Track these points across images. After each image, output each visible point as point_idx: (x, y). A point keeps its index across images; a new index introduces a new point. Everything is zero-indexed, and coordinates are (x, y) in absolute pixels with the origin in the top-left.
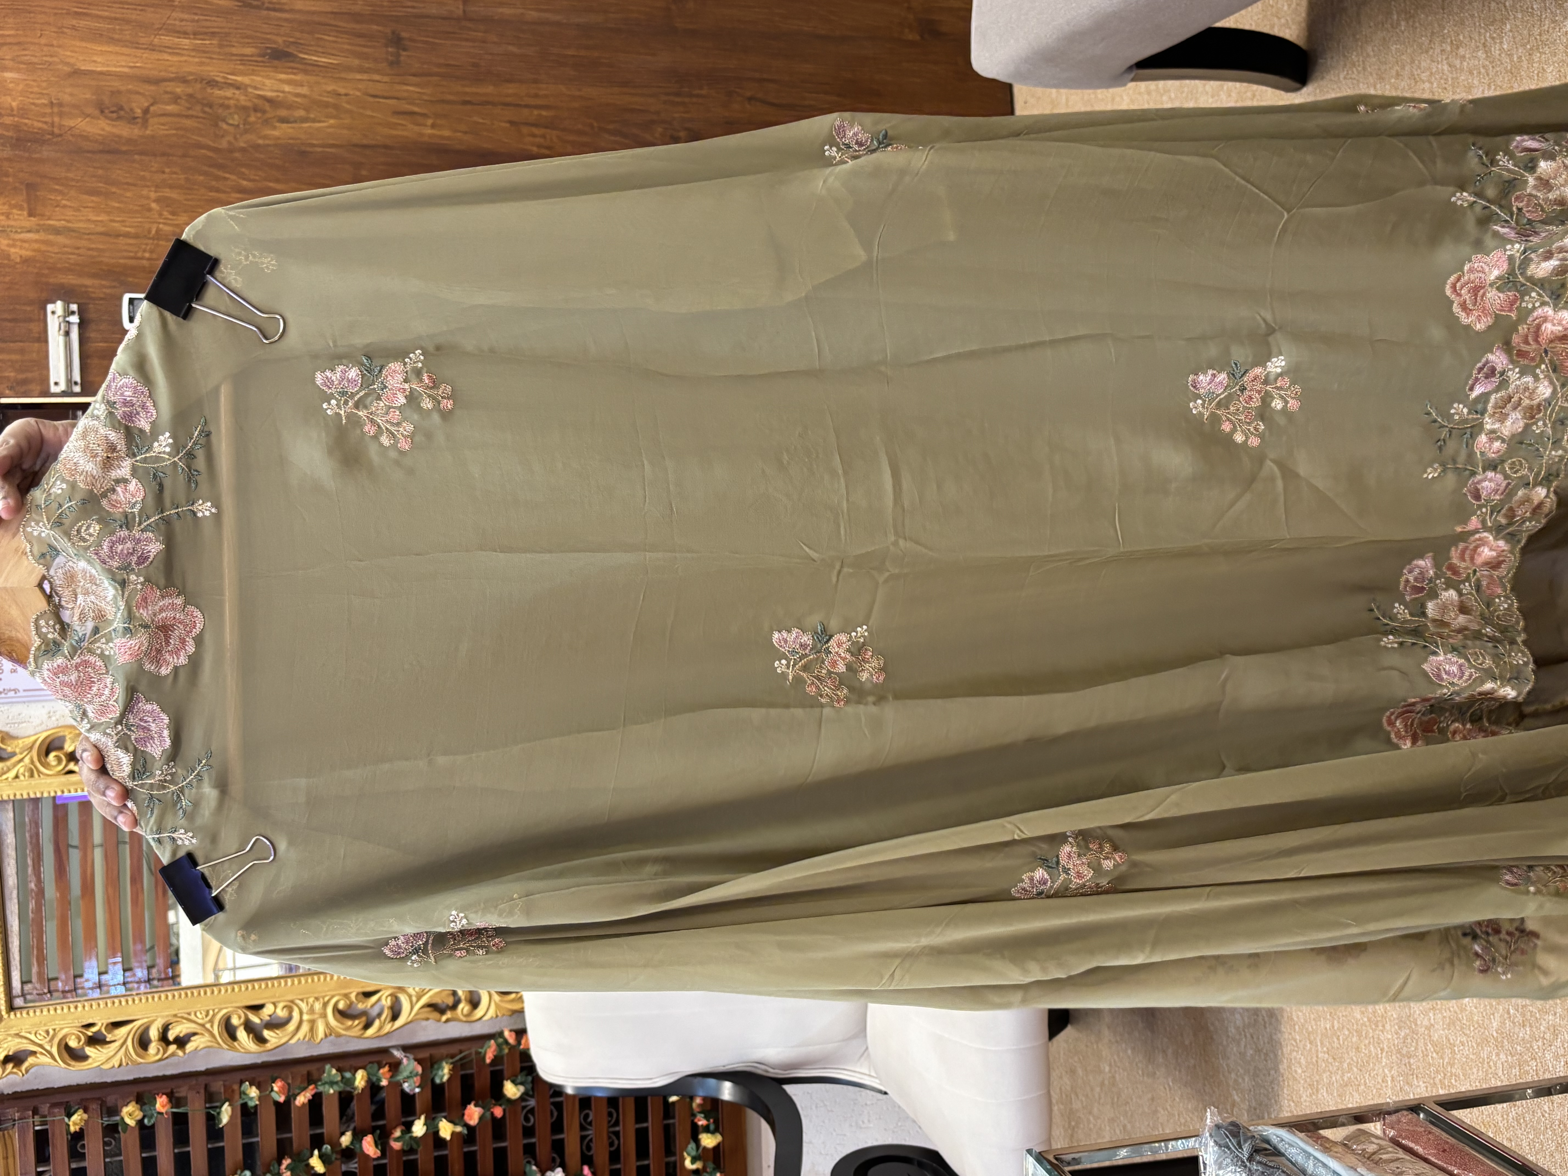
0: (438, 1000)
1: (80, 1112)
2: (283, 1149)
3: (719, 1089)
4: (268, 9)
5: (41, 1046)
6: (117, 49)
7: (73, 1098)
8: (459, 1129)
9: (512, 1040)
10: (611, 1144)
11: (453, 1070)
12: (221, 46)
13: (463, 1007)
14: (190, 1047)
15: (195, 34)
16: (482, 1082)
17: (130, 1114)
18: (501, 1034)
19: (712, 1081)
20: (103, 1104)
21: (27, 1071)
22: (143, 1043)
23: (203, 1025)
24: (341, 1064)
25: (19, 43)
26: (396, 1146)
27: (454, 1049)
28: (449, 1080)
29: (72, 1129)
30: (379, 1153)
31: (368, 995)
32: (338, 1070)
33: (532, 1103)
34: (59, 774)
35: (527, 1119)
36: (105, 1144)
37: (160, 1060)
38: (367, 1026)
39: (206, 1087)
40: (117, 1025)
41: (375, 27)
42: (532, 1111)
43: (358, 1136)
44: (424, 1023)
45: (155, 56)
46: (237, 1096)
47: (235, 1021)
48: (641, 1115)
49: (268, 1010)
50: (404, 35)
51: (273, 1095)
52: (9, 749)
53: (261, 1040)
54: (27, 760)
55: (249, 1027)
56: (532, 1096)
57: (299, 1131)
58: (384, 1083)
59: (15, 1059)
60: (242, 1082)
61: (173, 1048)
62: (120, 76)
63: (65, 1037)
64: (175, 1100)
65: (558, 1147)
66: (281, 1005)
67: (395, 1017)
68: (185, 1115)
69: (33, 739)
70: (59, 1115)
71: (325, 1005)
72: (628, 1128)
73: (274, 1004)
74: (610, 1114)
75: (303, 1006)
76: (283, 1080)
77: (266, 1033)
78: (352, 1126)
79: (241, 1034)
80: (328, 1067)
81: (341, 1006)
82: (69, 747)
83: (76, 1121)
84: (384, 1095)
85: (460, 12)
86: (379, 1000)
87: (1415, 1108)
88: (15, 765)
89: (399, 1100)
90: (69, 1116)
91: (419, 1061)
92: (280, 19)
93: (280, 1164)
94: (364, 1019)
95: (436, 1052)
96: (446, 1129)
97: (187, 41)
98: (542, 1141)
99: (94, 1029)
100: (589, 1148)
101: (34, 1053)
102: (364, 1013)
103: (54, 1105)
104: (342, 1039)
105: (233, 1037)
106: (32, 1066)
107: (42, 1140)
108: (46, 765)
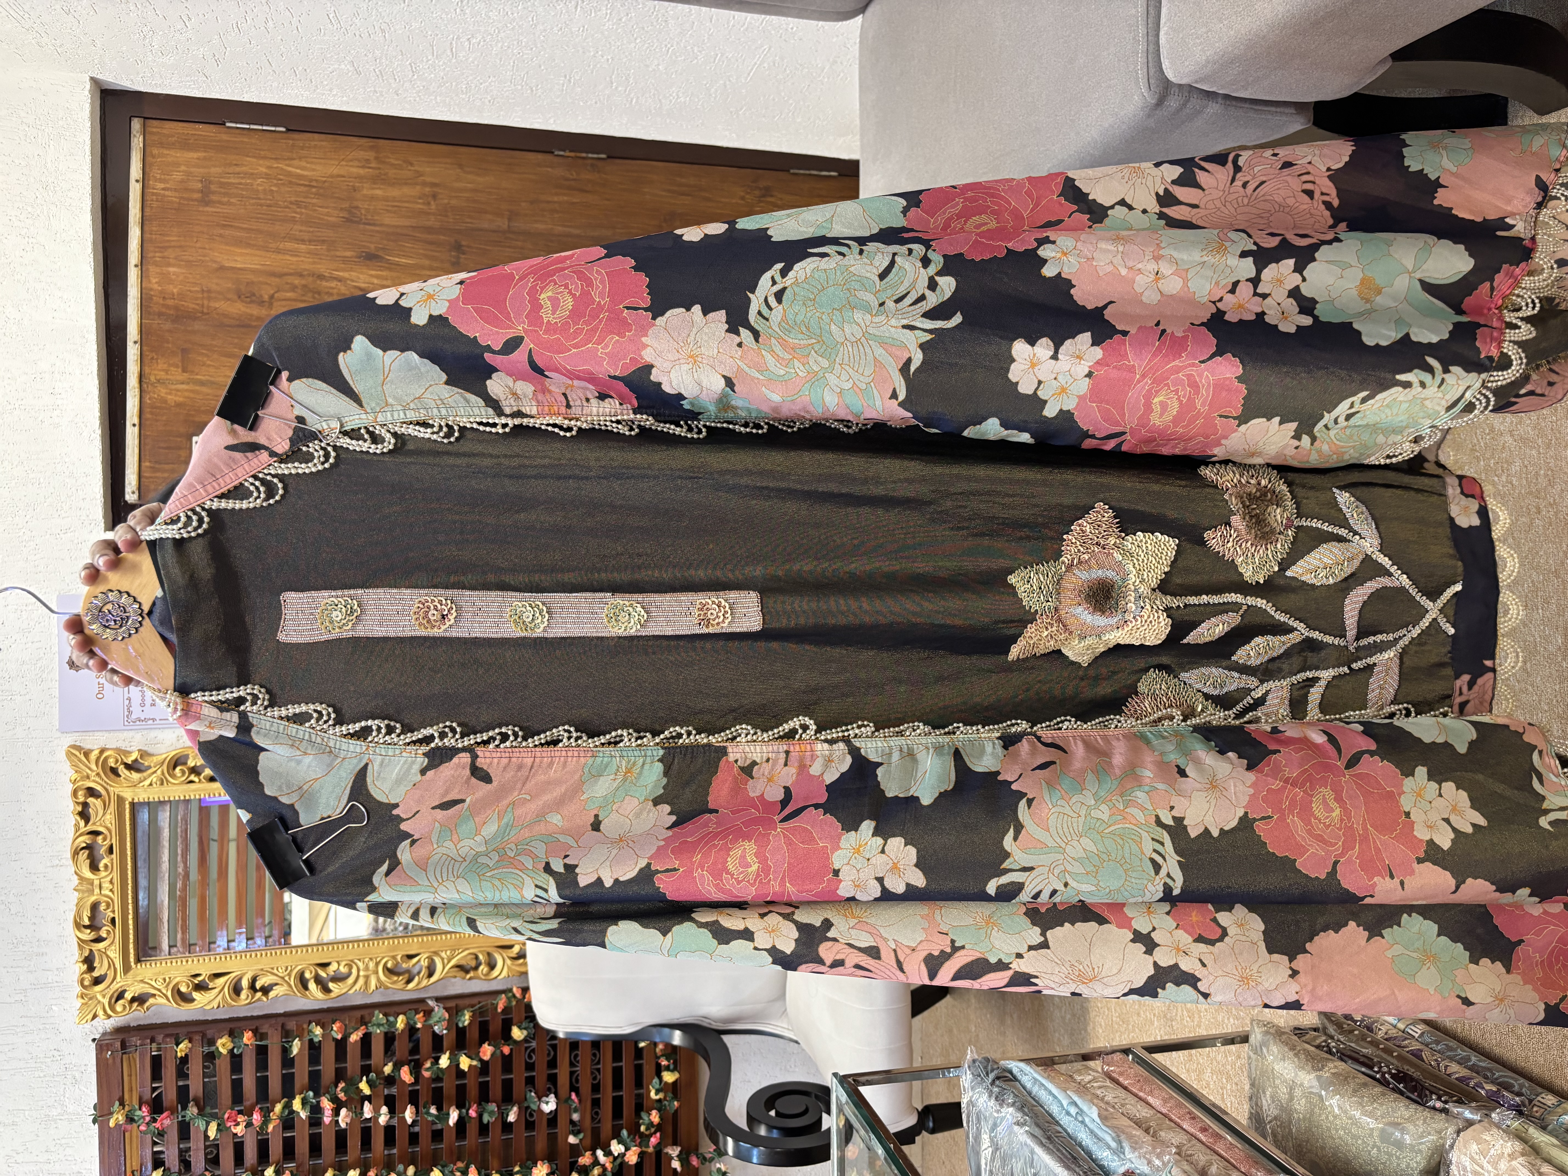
0: (463, 962)
1: (186, 1042)
2: (340, 1074)
3: (671, 1036)
4: (365, 224)
5: (159, 990)
6: (252, 251)
7: (181, 1031)
8: (474, 1063)
9: (518, 995)
10: (595, 1078)
11: (473, 1017)
12: (328, 250)
13: (483, 968)
14: (272, 994)
15: (310, 241)
16: (495, 1027)
17: (223, 1045)
18: (511, 990)
19: (666, 1030)
20: (204, 1035)
21: (148, 1009)
22: (237, 990)
23: (283, 978)
24: (387, 1010)
25: (180, 247)
26: (427, 1074)
27: (475, 1001)
28: (469, 1024)
29: (179, 1055)
30: (413, 1080)
31: (410, 957)
32: (385, 1015)
33: (534, 1044)
34: (182, 783)
35: (530, 1057)
36: (204, 1067)
37: (249, 1003)
38: (409, 981)
39: (283, 1026)
40: (218, 975)
41: (442, 237)
42: (533, 1051)
43: (397, 1067)
44: (453, 980)
45: (280, 256)
46: (306, 1034)
47: (307, 975)
48: (617, 1056)
49: (333, 967)
50: (464, 243)
51: (333, 1033)
52: (146, 764)
53: (327, 990)
54: (159, 772)
55: (318, 980)
56: (534, 1039)
57: (353, 1062)
58: (419, 1025)
59: (140, 1000)
60: (310, 1023)
61: (259, 994)
62: (253, 271)
63: (177, 984)
64: (258, 1034)
65: (553, 1079)
66: (343, 964)
67: (430, 975)
68: (266, 1047)
69: (164, 756)
70: (171, 1044)
71: (377, 964)
72: (607, 1065)
73: (338, 962)
74: (594, 1055)
75: (360, 964)
76: (341, 1021)
77: (331, 985)
78: (395, 1059)
79: (312, 985)
80: (376, 1012)
81: (389, 965)
82: (191, 763)
83: (183, 1048)
84: (419, 1035)
85: (505, 227)
86: (419, 961)
87: (1126, 1051)
88: (150, 776)
89: (430, 1039)
90: (177, 1045)
91: (447, 1009)
92: (372, 231)
93: (336, 1087)
94: (407, 976)
95: (461, 1002)
96: (465, 1063)
97: (303, 246)
98: (541, 1074)
99: (200, 979)
100: (577, 1081)
101: (154, 995)
102: (408, 971)
103: (167, 1036)
104: (390, 991)
105: (306, 988)
106: (152, 1005)
107: (157, 1063)
108: (173, 776)
